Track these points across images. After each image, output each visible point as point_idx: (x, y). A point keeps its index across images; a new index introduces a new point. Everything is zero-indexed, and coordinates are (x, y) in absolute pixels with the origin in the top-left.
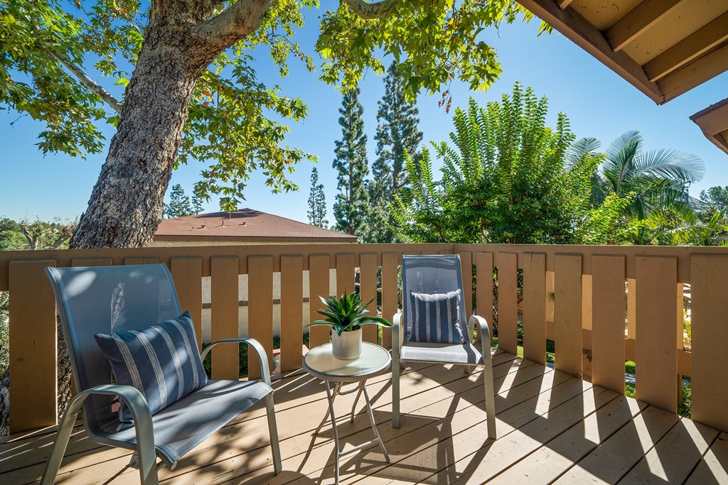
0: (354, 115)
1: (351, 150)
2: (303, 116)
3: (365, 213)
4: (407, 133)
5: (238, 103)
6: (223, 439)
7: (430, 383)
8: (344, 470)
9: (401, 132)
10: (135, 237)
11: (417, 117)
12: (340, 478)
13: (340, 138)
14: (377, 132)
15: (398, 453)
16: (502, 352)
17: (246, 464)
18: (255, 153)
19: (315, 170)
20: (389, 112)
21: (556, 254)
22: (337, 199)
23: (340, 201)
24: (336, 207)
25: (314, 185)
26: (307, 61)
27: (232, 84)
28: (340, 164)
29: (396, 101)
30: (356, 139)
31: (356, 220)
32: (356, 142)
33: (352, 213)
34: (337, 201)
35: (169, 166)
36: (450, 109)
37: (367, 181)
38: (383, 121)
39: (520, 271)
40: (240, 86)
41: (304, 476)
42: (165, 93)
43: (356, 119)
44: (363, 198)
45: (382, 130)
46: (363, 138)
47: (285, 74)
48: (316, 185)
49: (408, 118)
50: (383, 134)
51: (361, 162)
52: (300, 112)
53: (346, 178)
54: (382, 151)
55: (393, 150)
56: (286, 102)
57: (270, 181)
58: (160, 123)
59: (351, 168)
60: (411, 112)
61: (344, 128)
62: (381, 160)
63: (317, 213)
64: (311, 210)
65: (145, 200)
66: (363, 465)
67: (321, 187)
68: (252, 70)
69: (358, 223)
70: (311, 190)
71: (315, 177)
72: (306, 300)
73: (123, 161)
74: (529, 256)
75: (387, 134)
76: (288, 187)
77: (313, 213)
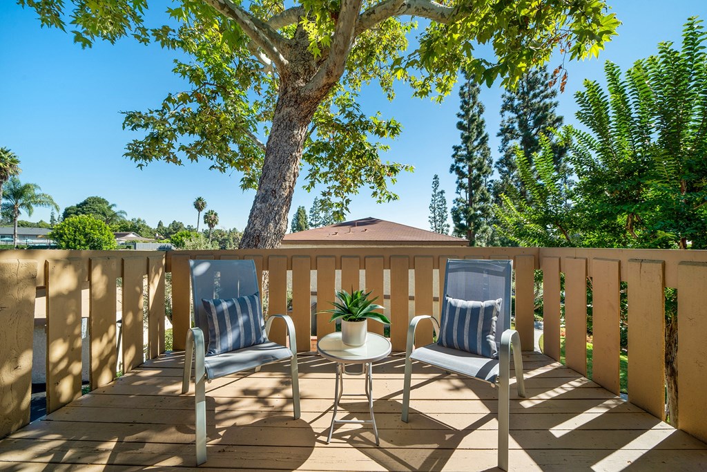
0: (473, 116)
1: (470, 153)
2: (398, 134)
3: (486, 215)
4: (538, 122)
5: (348, 134)
6: (281, 386)
7: (468, 394)
8: (339, 436)
9: (531, 123)
10: (269, 242)
11: (554, 100)
12: (331, 440)
13: (459, 142)
14: (500, 128)
15: (391, 442)
16: (593, 385)
17: (283, 406)
18: (362, 171)
19: (436, 177)
20: (516, 102)
21: (682, 263)
22: (455, 203)
23: (458, 205)
24: (454, 211)
25: (435, 191)
26: (410, 81)
27: (340, 121)
28: (458, 168)
29: (525, 89)
30: (476, 140)
31: (475, 223)
32: (476, 143)
33: (471, 216)
34: (455, 205)
35: (290, 192)
36: (566, 86)
37: (492, 181)
38: (509, 114)
39: (623, 286)
40: (346, 121)
41: (311, 428)
42: (286, 142)
43: (476, 119)
44: (484, 199)
45: (507, 124)
46: (484, 138)
47: (392, 98)
48: (437, 191)
49: (541, 104)
50: (507, 129)
51: (481, 163)
52: (394, 130)
53: (466, 181)
54: (507, 148)
55: (521, 144)
56: (382, 124)
57: (375, 194)
58: (283, 163)
59: (470, 170)
60: (546, 97)
61: (462, 131)
62: (508, 157)
63: (438, 218)
64: (433, 215)
65: (275, 217)
66: (357, 438)
67: (442, 192)
68: (357, 105)
69: (478, 226)
70: (433, 196)
71: (436, 184)
72: (412, 298)
73: (263, 192)
74: (637, 265)
75: (514, 128)
76: (390, 197)
77: (435, 218)
